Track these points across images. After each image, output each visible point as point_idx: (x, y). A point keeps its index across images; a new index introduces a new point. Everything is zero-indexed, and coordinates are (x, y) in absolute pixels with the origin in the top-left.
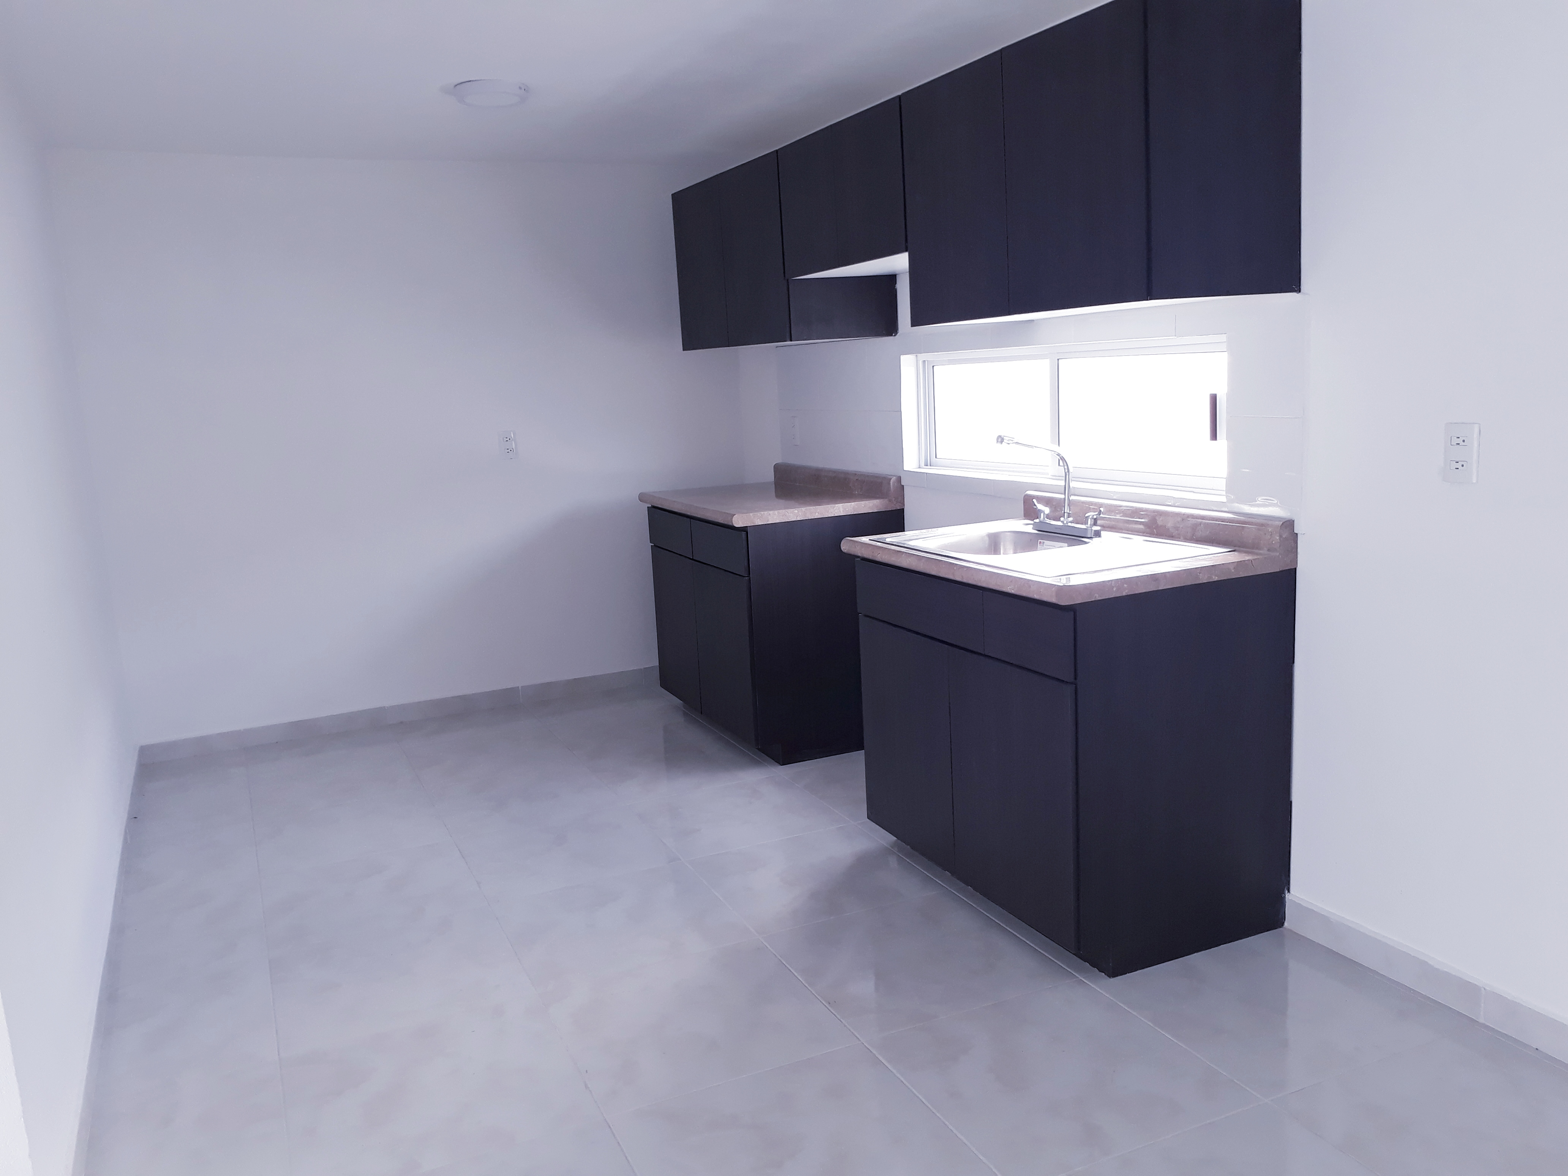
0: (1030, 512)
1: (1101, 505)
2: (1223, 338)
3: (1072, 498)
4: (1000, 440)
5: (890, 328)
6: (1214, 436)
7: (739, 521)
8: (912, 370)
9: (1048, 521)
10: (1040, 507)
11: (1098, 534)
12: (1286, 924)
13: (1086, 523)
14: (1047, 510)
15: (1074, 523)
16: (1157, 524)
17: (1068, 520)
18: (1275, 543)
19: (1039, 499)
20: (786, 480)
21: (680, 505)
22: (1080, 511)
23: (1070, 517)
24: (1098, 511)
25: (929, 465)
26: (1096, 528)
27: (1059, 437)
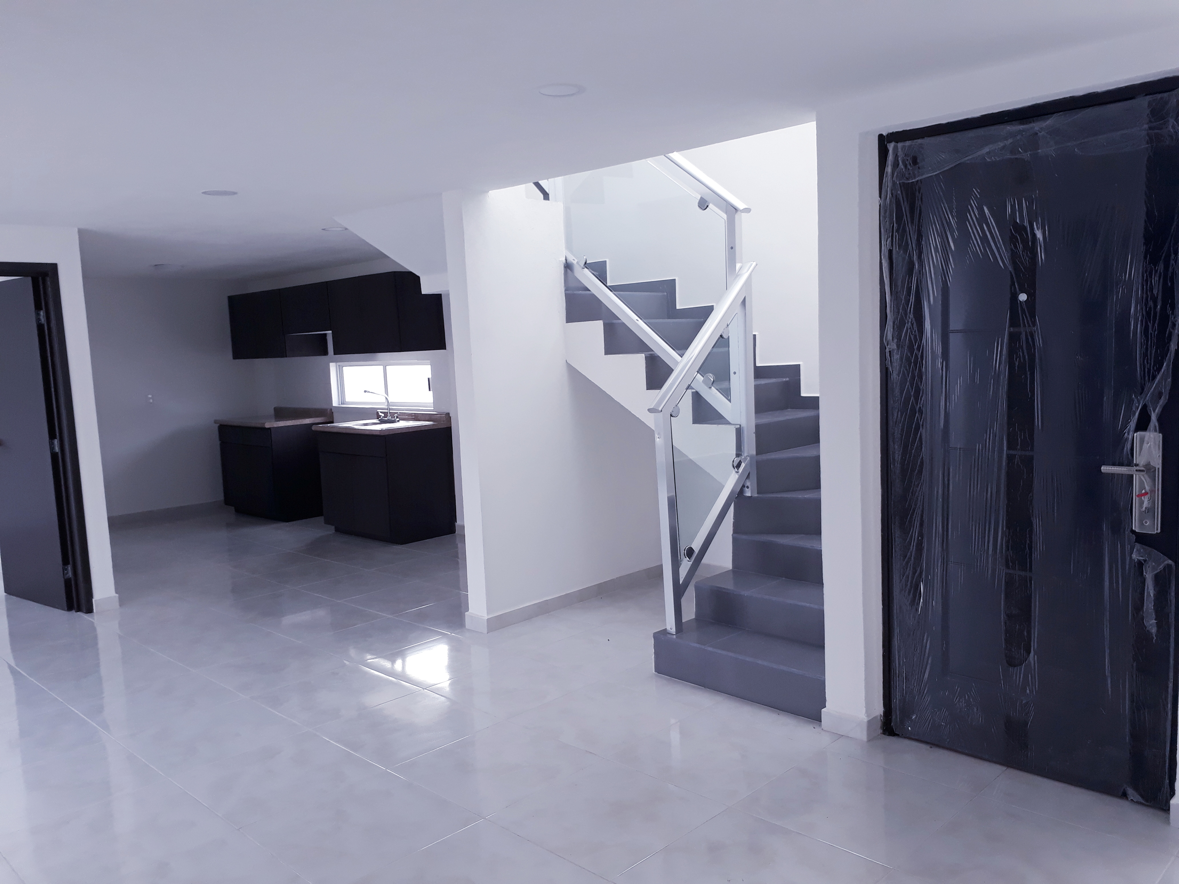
0: (378, 417)
1: (398, 412)
2: (429, 361)
3: (390, 411)
4: (365, 391)
5: (325, 353)
6: (430, 390)
7: (267, 425)
8: (334, 368)
9: (383, 418)
10: (380, 414)
11: (398, 421)
12: (456, 532)
13: (394, 418)
14: (383, 415)
15: (391, 418)
16: (416, 417)
17: (389, 417)
18: (445, 419)
19: (381, 412)
20: (280, 413)
21: (237, 422)
22: (392, 415)
23: (390, 416)
24: (398, 414)
25: (342, 404)
26: (398, 419)
27: (387, 392)
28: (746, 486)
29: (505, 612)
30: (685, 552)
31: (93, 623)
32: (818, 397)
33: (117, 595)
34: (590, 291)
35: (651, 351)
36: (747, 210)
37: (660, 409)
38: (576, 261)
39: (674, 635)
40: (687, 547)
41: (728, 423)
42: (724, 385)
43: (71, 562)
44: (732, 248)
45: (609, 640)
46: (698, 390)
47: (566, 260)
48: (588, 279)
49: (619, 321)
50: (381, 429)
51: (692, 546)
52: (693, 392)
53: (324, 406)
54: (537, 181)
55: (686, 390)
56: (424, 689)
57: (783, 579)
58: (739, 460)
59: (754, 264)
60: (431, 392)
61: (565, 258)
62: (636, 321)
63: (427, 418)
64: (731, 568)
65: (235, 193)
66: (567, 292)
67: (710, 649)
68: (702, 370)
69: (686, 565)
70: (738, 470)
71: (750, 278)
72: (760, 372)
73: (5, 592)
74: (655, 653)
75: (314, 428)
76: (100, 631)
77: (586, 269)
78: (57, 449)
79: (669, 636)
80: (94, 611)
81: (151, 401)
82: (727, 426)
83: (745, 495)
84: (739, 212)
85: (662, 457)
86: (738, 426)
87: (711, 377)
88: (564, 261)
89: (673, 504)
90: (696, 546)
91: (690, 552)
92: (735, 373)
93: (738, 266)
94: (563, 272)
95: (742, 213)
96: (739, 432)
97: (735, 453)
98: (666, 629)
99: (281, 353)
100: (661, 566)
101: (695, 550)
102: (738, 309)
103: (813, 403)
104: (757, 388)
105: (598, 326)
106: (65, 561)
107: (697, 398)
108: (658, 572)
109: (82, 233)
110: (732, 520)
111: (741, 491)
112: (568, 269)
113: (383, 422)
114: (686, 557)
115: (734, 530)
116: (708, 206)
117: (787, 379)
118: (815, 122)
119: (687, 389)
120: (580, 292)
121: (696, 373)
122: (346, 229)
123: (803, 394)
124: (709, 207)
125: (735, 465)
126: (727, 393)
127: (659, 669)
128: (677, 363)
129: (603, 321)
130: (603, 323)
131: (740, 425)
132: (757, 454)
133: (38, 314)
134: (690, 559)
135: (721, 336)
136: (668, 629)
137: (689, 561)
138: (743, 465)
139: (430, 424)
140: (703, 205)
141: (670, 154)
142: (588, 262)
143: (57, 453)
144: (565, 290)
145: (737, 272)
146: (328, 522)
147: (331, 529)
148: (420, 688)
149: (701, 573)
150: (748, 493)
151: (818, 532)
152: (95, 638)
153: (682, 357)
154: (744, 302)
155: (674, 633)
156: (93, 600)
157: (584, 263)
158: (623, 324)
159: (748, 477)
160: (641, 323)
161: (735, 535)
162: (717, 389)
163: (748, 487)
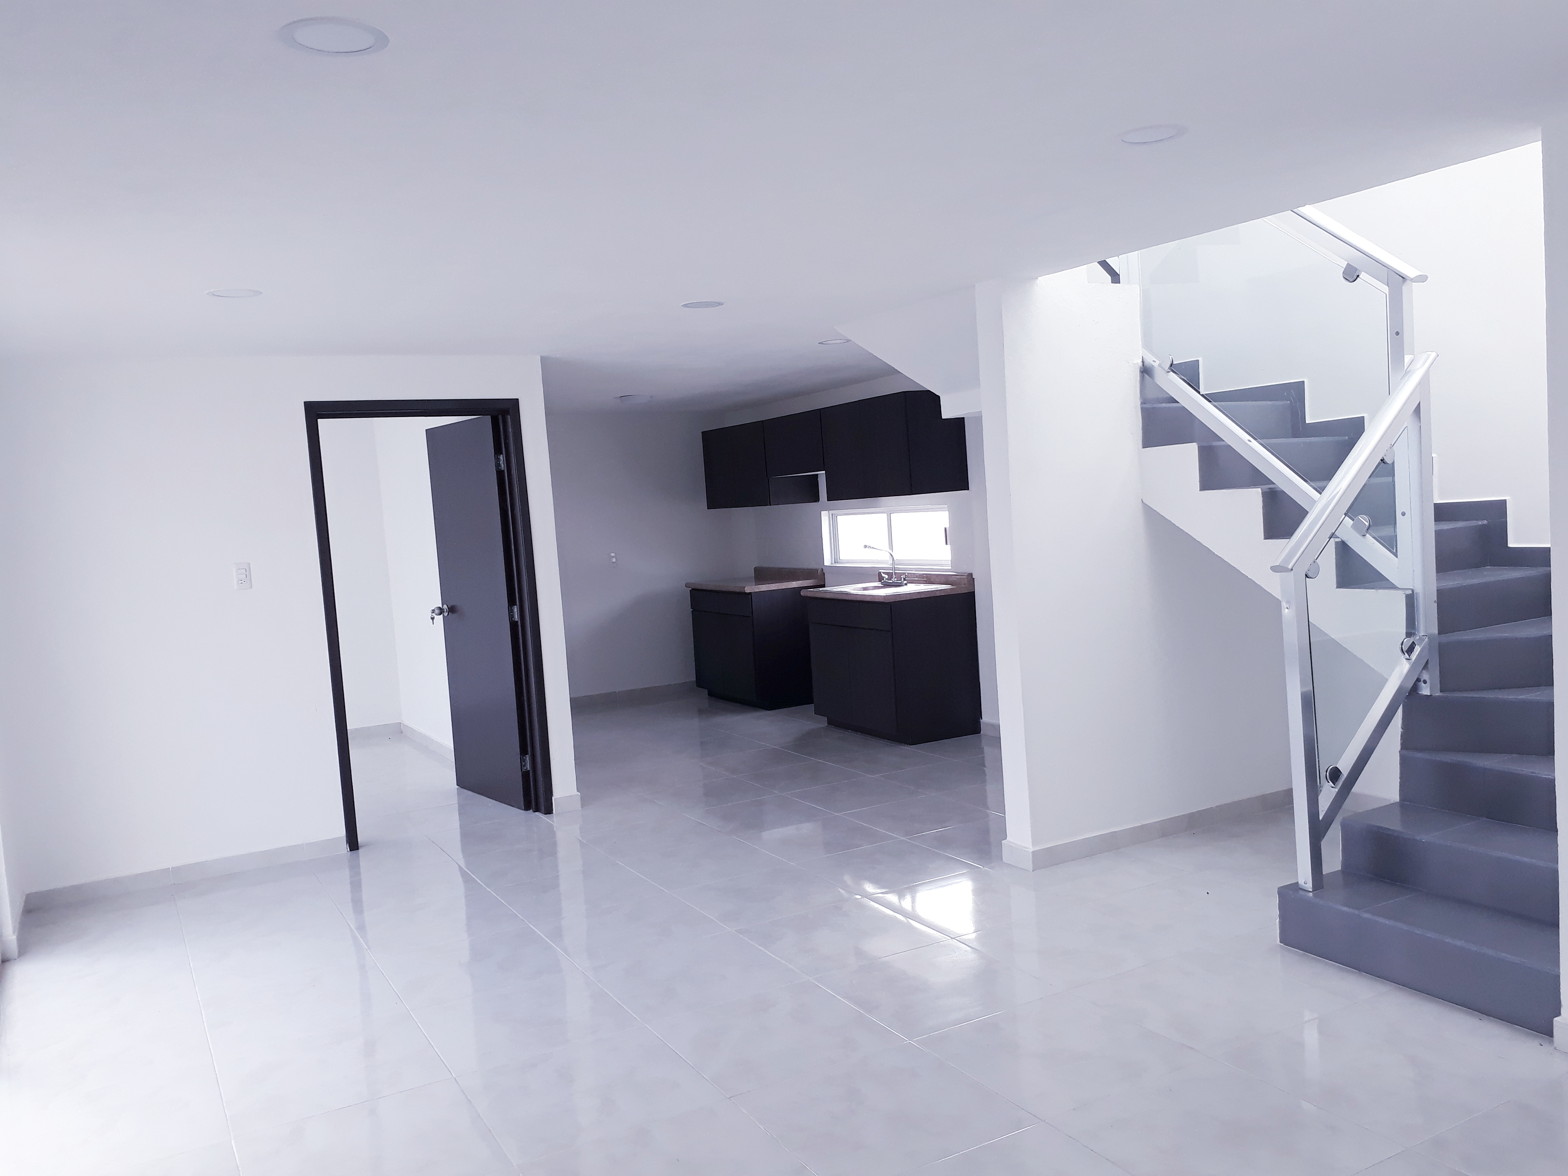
0: (880, 579)
1: (905, 573)
2: (946, 507)
3: (896, 572)
4: (865, 547)
5: (816, 499)
6: (947, 544)
7: (748, 590)
8: (827, 518)
9: (887, 581)
10: (883, 575)
11: (906, 584)
12: (982, 732)
13: (901, 580)
14: (887, 577)
15: (897, 580)
16: (928, 579)
17: (894, 580)
18: (966, 582)
19: (883, 573)
20: (762, 575)
21: (711, 586)
22: (899, 576)
23: (895, 578)
24: (906, 575)
25: (835, 563)
26: (905, 582)
27: (891, 547)
28: (1422, 680)
29: (1056, 844)
30: (1327, 773)
31: (552, 826)
32: (1550, 548)
33: (579, 794)
34: (1178, 402)
35: (1271, 484)
36: (1422, 279)
37: (1290, 567)
38: (1158, 362)
39: (1310, 892)
40: (1331, 767)
41: (1393, 587)
42: (1386, 531)
43: (529, 753)
44: (1397, 333)
45: (1208, 893)
46: (1345, 539)
47: (1143, 362)
48: (1175, 386)
49: (1221, 443)
50: (885, 595)
51: (1337, 766)
52: (1336, 543)
53: (813, 565)
54: (1104, 259)
55: (1328, 539)
56: (952, 938)
57: (1484, 819)
58: (1412, 642)
59: (1434, 355)
60: (949, 546)
61: (1141, 360)
62: (1248, 443)
63: (943, 580)
64: (1398, 800)
65: (720, 304)
66: (1145, 406)
67: (1366, 915)
68: (1351, 512)
69: (1328, 793)
70: (1409, 656)
71: (1427, 375)
72: (1443, 512)
73: (457, 785)
74: (1281, 916)
75: (803, 593)
76: (560, 835)
77: (1171, 373)
78: (516, 617)
79: (1301, 892)
80: (554, 812)
81: (614, 560)
82: (1392, 591)
83: (1420, 693)
84: (1408, 282)
85: (1292, 637)
86: (1410, 592)
87: (1365, 521)
88: (1141, 364)
89: (1309, 703)
90: (1345, 765)
91: (1335, 774)
92: (1403, 514)
93: (1407, 358)
94: (1138, 379)
95: (1413, 283)
96: (1411, 601)
97: (1405, 631)
98: (1298, 883)
99: (764, 501)
100: (1289, 792)
101: (1342, 771)
102: (1408, 421)
103: (1542, 557)
104: (1438, 534)
105: (1189, 453)
106: (523, 751)
107: (1343, 549)
108: (1286, 798)
109: (545, 362)
110: (1400, 730)
111: (1415, 688)
112: (1145, 374)
113: (887, 585)
114: (1328, 782)
115: (1402, 744)
116: (1358, 276)
117: (1485, 522)
118: (1540, 142)
119: (1330, 538)
120: (1164, 405)
121: (1344, 516)
122: (848, 341)
123: (1511, 544)
124: (1360, 276)
125: (1405, 649)
126: (1391, 544)
127: (1287, 939)
128: (1313, 502)
129: (1198, 444)
130: (1197, 446)
131: (1413, 591)
132: (1439, 633)
133: (497, 460)
134: (1334, 785)
135: (1381, 460)
136: (1300, 882)
137: (1332, 787)
138: (1417, 649)
139: (946, 588)
140: (1351, 275)
141: (1299, 209)
142: (1174, 363)
143: (517, 622)
144: (1143, 403)
145: (1405, 368)
146: (818, 712)
147: (822, 721)
148: (947, 937)
149: (1350, 806)
150: (1425, 691)
151: (1548, 751)
152: (555, 844)
153: (1321, 494)
154: (1417, 411)
155: (1311, 890)
156: (553, 798)
157: (1169, 365)
158: (1229, 447)
159: (1425, 667)
160: (1255, 445)
161: (1405, 752)
162: (1374, 538)
163: (1425, 682)
